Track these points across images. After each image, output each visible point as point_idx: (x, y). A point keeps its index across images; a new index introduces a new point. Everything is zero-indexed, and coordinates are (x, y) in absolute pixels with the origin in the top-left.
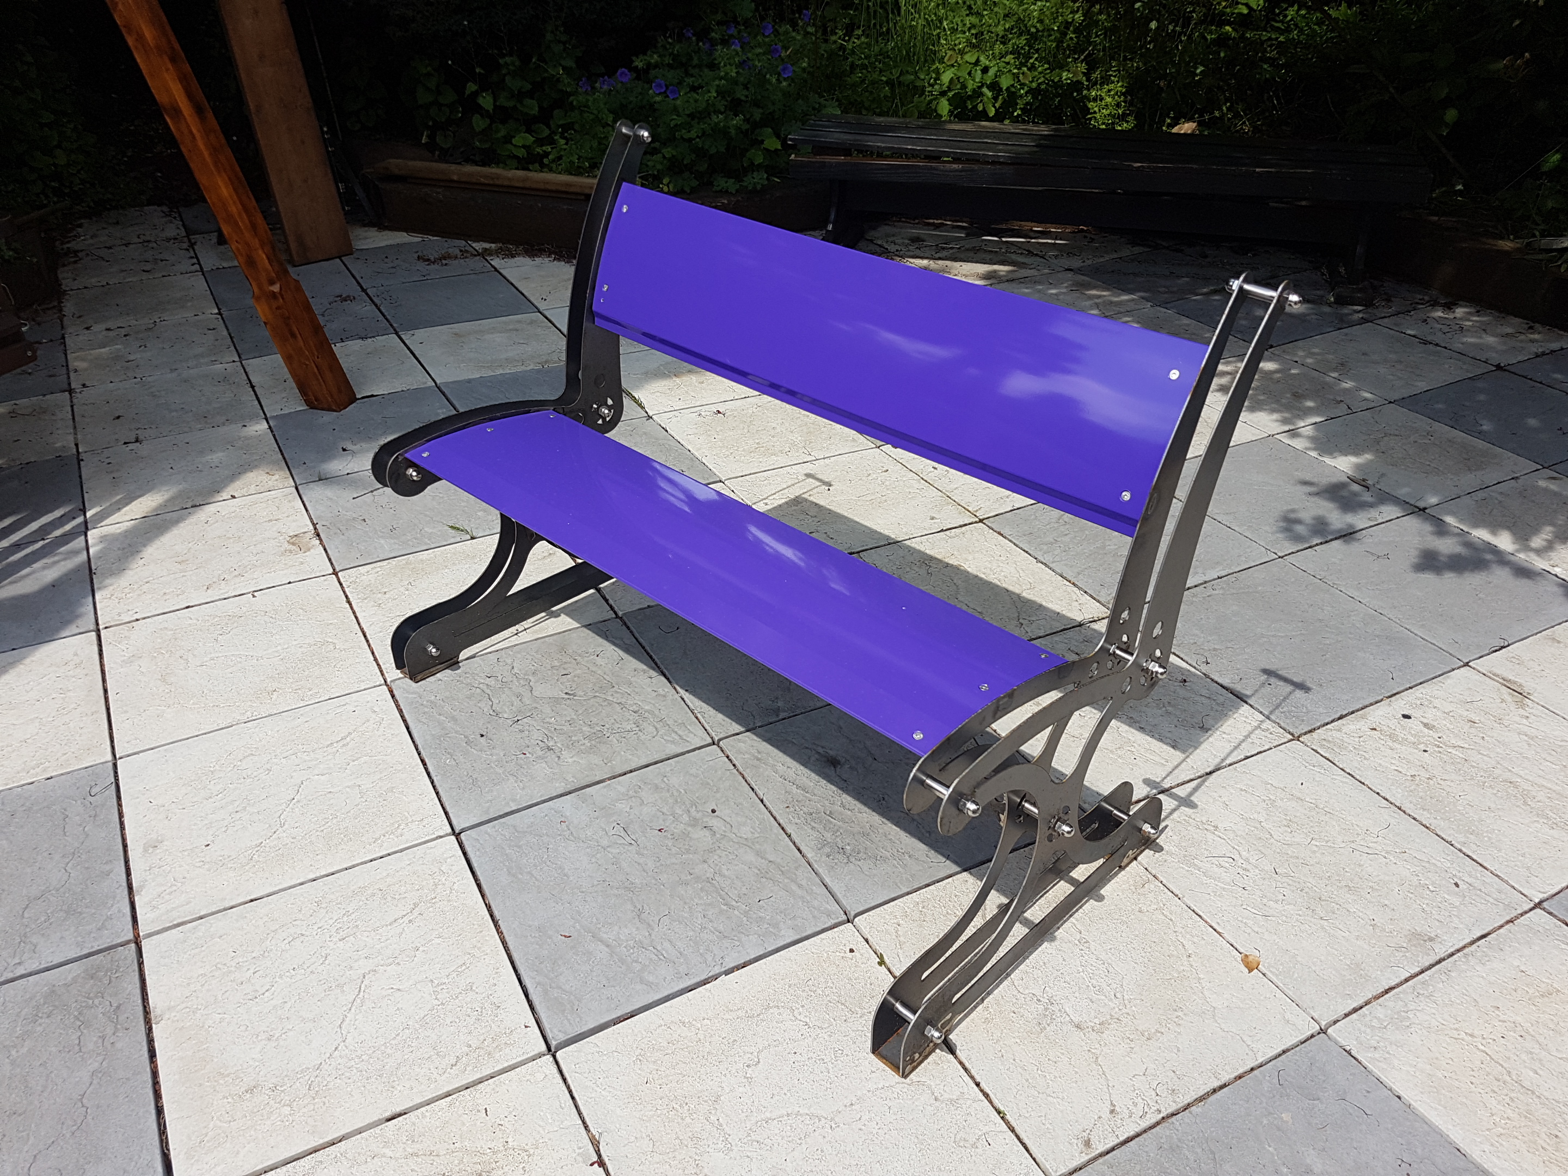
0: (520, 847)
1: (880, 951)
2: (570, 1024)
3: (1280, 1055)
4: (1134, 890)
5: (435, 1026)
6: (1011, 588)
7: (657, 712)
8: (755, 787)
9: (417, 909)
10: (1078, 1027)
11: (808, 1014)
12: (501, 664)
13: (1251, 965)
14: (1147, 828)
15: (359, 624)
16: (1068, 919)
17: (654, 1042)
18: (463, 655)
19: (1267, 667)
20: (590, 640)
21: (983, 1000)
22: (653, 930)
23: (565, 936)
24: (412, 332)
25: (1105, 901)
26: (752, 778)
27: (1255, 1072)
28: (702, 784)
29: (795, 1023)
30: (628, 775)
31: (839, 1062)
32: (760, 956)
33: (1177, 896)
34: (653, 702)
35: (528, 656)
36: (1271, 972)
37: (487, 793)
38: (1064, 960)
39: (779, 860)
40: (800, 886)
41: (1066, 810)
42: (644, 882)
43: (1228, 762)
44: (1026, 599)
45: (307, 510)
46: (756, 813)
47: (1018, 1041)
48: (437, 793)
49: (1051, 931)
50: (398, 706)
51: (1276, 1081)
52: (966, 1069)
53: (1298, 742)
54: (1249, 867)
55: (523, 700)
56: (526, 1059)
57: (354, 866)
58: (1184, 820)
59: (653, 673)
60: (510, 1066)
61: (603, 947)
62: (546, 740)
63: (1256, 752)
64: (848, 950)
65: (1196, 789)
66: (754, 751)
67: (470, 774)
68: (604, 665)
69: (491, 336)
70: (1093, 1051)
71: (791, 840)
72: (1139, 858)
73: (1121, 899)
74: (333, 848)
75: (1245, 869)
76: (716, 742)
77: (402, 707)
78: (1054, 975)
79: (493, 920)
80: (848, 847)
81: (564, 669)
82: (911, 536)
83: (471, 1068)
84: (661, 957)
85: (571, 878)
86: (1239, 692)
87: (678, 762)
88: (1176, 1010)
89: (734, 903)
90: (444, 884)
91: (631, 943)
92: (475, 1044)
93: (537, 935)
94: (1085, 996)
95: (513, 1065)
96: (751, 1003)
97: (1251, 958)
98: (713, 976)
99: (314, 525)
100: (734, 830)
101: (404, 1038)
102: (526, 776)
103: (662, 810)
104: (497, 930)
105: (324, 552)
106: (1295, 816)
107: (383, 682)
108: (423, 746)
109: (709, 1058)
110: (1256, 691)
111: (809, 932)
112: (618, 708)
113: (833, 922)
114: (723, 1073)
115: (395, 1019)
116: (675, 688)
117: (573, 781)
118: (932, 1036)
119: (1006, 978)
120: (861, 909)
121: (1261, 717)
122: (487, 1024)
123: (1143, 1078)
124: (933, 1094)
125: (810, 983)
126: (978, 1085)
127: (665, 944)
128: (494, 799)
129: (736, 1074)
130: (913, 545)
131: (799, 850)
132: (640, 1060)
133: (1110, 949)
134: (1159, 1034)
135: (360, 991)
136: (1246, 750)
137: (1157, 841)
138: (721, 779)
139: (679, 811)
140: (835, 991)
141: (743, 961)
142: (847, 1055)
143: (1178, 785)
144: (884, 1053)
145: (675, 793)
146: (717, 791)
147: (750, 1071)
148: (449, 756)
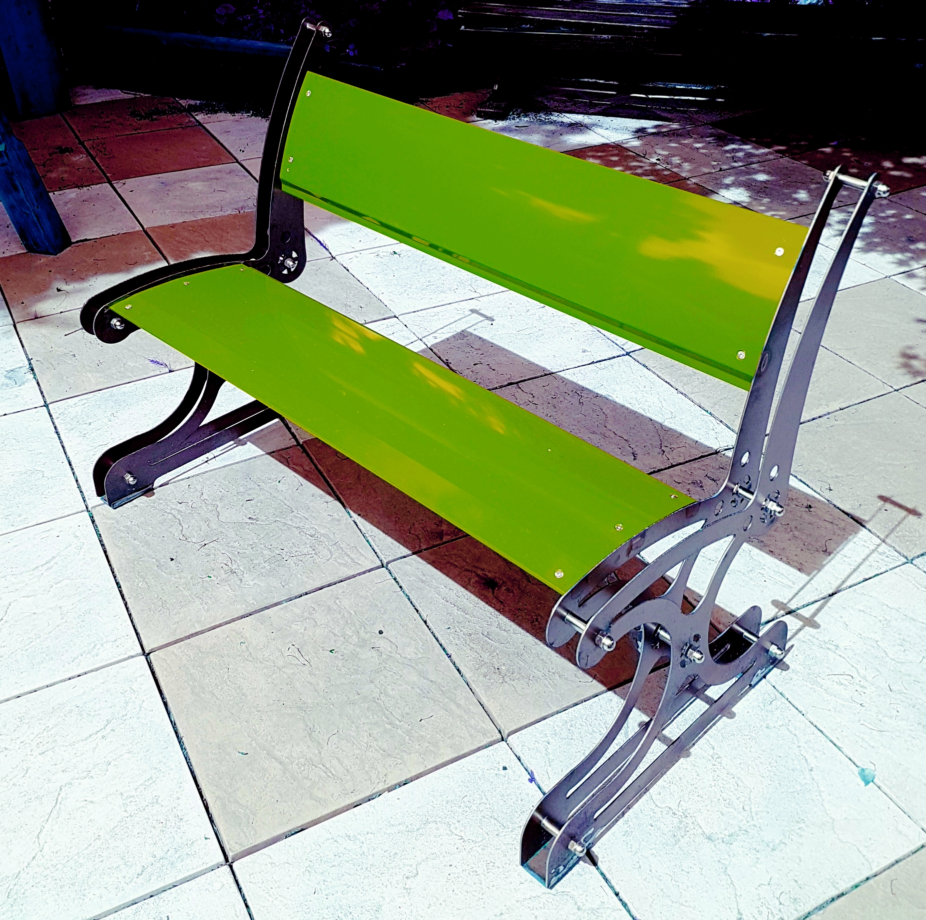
0: (203, 667)
1: (530, 768)
2: (246, 836)
3: (893, 865)
4: (762, 707)
5: (123, 837)
6: (654, 417)
7: (332, 536)
8: (419, 609)
9: (109, 725)
10: (709, 838)
11: (463, 828)
12: (192, 490)
13: (867, 780)
14: (773, 649)
15: (65, 453)
16: (702, 736)
17: (321, 854)
18: (157, 483)
19: (884, 494)
20: (273, 467)
21: (623, 814)
22: (322, 748)
23: (242, 753)
24: (123, 181)
25: (736, 717)
26: (416, 600)
27: (870, 881)
28: (371, 606)
29: (451, 837)
30: (303, 597)
31: (491, 873)
32: (420, 773)
33: (801, 712)
34: (329, 526)
35: (216, 483)
36: (885, 784)
37: (175, 614)
38: (698, 775)
39: (440, 681)
40: (459, 706)
41: (697, 638)
42: (316, 701)
43: (848, 583)
44: (667, 427)
45: (23, 346)
46: (420, 634)
47: (655, 852)
48: (130, 615)
49: (687, 747)
50: (97, 531)
51: (889, 890)
52: (606, 880)
53: (911, 565)
54: (866, 684)
55: (210, 525)
56: (206, 869)
57: (54, 684)
58: (809, 639)
59: (329, 498)
60: (190, 876)
61: (277, 764)
62: (229, 564)
63: (873, 575)
64: (502, 768)
65: (819, 610)
66: (419, 574)
67: (160, 596)
68: (285, 491)
69: (194, 184)
70: (723, 861)
71: (451, 661)
72: (768, 677)
73: (751, 716)
74: (35, 666)
75: (862, 687)
76: (385, 565)
77: (101, 532)
78: (689, 789)
79: (178, 736)
80: (503, 668)
81: (248, 494)
82: (565, 368)
83: (155, 877)
84: (330, 774)
85: (249, 698)
86: (858, 518)
87: (349, 584)
88: (798, 822)
89: (398, 722)
90: (134, 702)
91: (302, 760)
92: (159, 854)
93: (217, 752)
94: (716, 809)
95: (193, 874)
96: (411, 818)
97: (867, 772)
98: (377, 793)
99: (29, 360)
100: (400, 651)
101: (95, 848)
102: (211, 598)
103: (334, 631)
104: (181, 746)
105: (37, 385)
106: (909, 636)
107: (85, 508)
108: (118, 570)
109: (372, 869)
110: (873, 516)
111: (466, 751)
112: (296, 532)
113: (489, 740)
114: (385, 884)
115: (87, 830)
116: (348, 513)
117: (253, 603)
118: (575, 850)
119: (645, 793)
120: (515, 728)
121: (879, 541)
122: (171, 835)
123: (768, 887)
124: (576, 904)
125: (466, 799)
126: (617, 895)
127: (333, 761)
128: (181, 621)
129: (396, 885)
130: (566, 377)
131: (458, 670)
132: (309, 871)
133: (740, 764)
134: (783, 845)
135: (56, 803)
136: (864, 572)
137: (784, 660)
138: (388, 600)
139: (349, 633)
140: (488, 806)
141: (404, 779)
142: (498, 868)
143: (804, 606)
144: (532, 866)
145: (346, 615)
146: (385, 613)
147: (409, 882)
148: (141, 579)
